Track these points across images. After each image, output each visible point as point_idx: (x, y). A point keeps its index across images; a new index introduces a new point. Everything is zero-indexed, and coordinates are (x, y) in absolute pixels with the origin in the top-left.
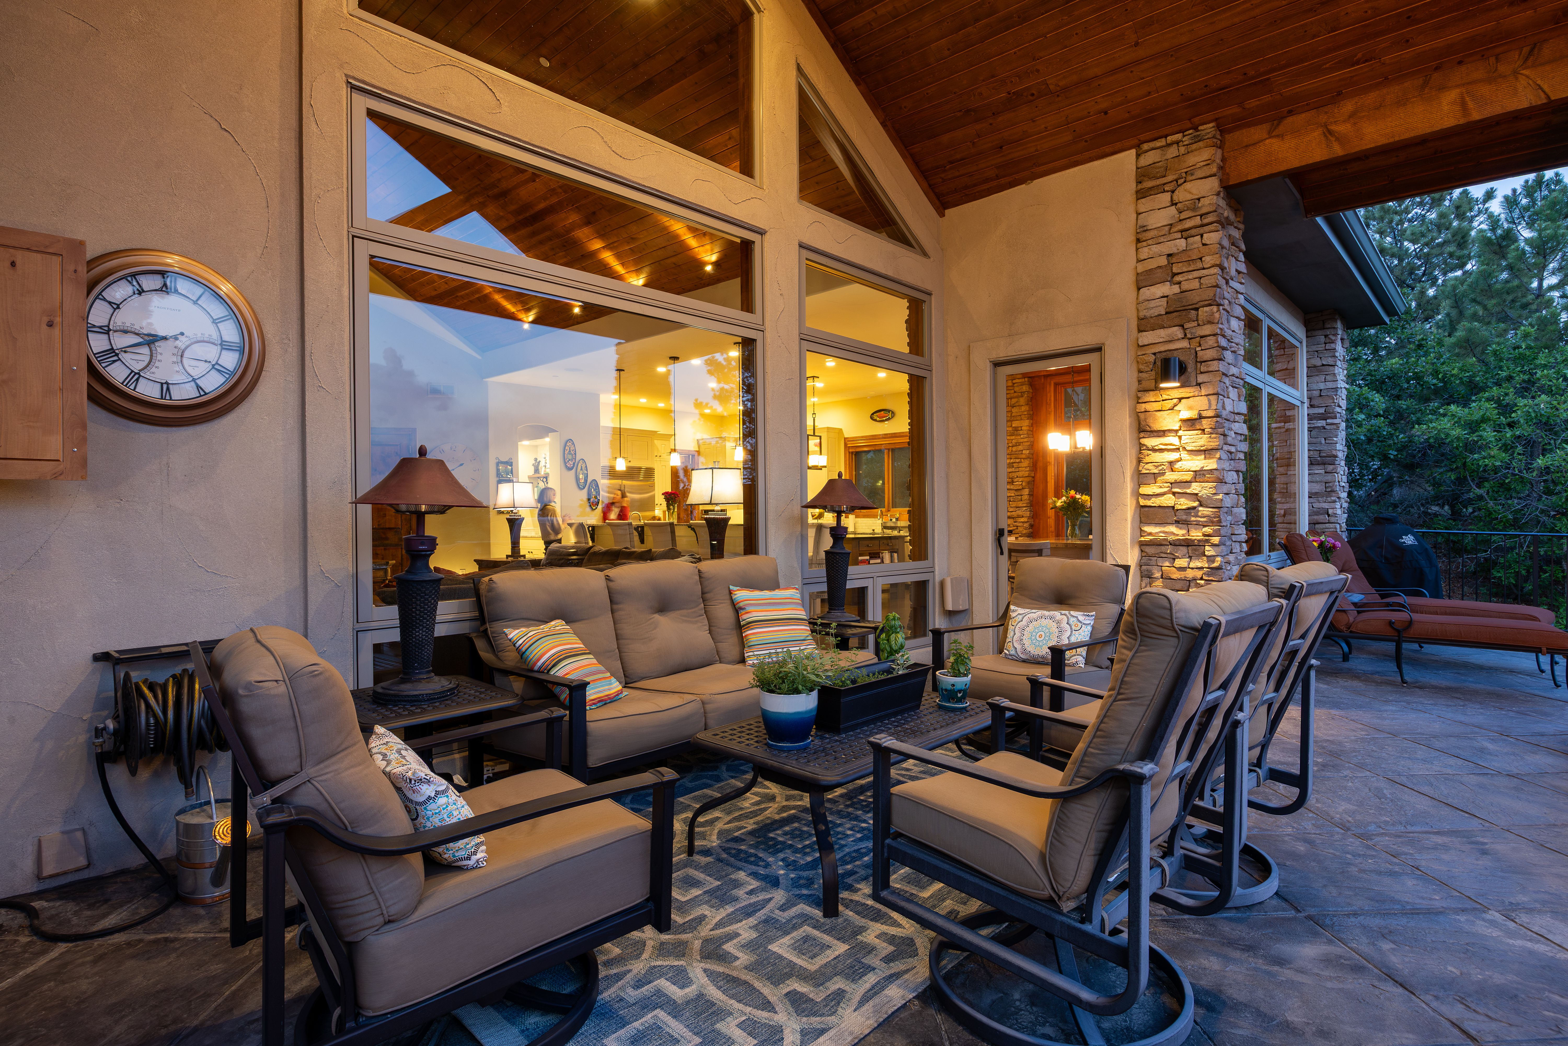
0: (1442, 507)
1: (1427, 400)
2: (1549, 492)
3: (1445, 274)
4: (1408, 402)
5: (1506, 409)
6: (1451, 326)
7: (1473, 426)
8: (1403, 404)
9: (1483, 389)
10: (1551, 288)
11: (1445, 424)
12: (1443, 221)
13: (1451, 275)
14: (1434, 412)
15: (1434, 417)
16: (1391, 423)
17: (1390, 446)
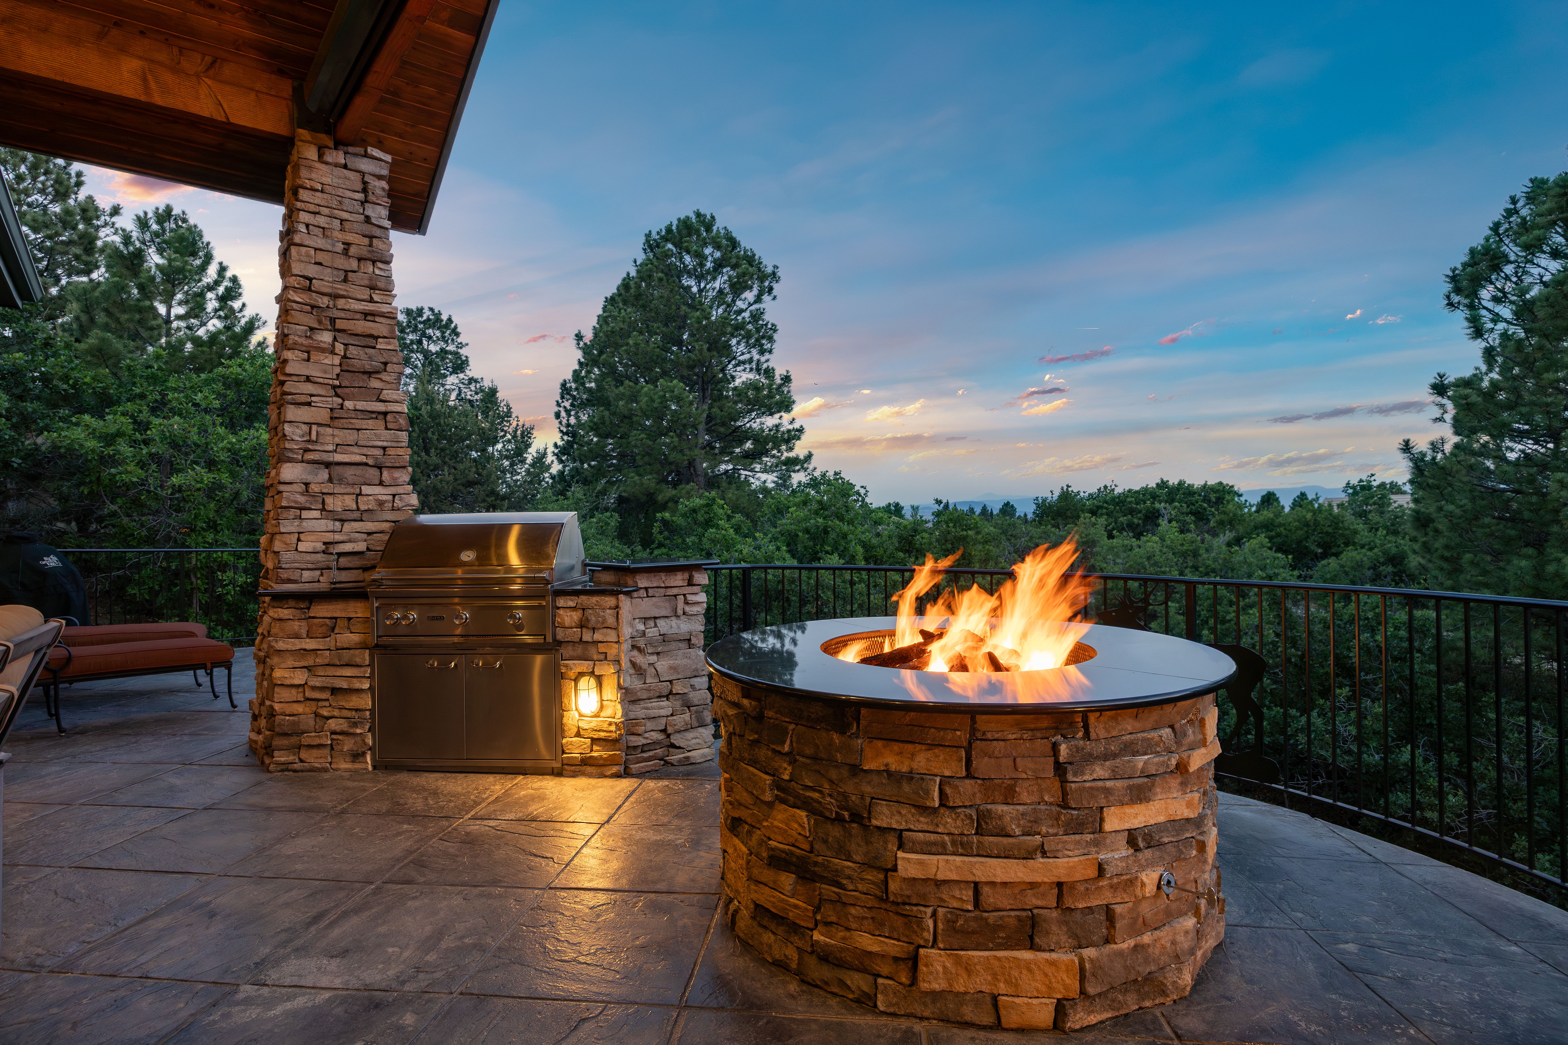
0: (68, 522)
1: (55, 406)
2: (179, 510)
3: (69, 276)
4: (36, 404)
5: (142, 426)
6: (82, 331)
7: (109, 439)
8: (29, 406)
9: (118, 402)
10: (179, 317)
11: (78, 433)
12: (69, 218)
13: (75, 278)
14: (62, 419)
15: (66, 426)
16: (14, 427)
17: (12, 452)
